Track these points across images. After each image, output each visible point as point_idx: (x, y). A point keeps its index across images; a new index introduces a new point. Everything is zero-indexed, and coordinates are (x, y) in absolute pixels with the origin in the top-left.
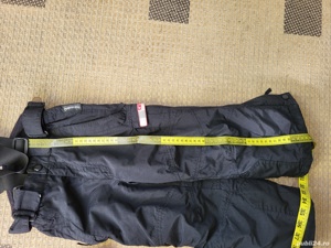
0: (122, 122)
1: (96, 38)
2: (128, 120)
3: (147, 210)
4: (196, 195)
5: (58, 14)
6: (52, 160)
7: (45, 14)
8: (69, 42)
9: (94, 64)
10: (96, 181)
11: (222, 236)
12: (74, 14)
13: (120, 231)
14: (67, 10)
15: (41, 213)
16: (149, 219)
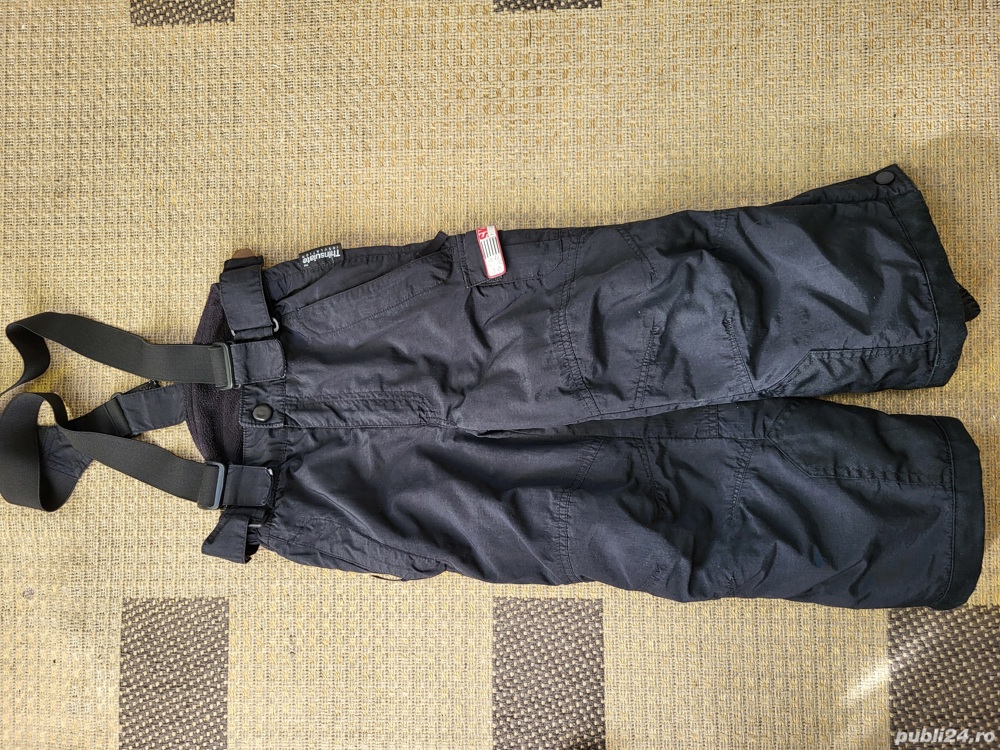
0: (442, 274)
1: (365, 82)
2: (457, 269)
3: (530, 496)
4: (653, 457)
5: (267, 32)
6: (290, 392)
7: (236, 39)
8: (301, 101)
9: (366, 149)
10: (400, 432)
11: (734, 551)
12: (304, 29)
13: (469, 548)
14: (288, 21)
15: (280, 510)
16: (536, 517)
